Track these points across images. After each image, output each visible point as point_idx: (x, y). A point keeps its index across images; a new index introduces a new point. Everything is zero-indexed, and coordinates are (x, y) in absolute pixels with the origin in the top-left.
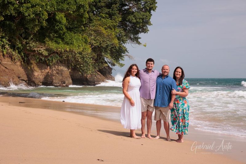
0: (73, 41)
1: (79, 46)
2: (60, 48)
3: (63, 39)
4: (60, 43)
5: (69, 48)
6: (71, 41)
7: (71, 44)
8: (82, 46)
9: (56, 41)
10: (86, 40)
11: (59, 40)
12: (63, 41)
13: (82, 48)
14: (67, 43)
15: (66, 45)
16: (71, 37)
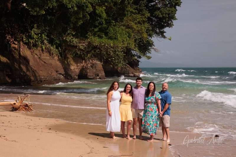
0: (117, 36)
1: (123, 41)
2: (103, 43)
3: (106, 34)
4: (103, 38)
5: (113, 43)
6: (115, 36)
7: (115, 38)
8: (127, 41)
9: (98, 36)
10: (129, 34)
11: (102, 34)
12: (106, 36)
14: (111, 38)
15: (109, 40)
16: (115, 31)
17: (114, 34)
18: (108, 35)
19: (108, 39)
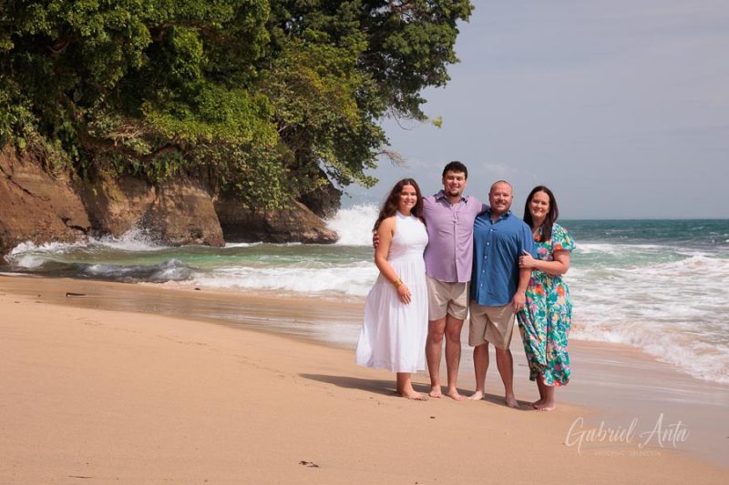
0: (225, 113)
1: (243, 127)
2: (184, 132)
3: (194, 107)
4: (185, 117)
5: (213, 133)
6: (220, 112)
7: (220, 120)
8: (252, 128)
9: (173, 112)
10: (263, 109)
11: (184, 109)
12: (194, 114)
13: (251, 133)
14: (208, 119)
15: (203, 125)
16: (219, 100)
17: (216, 108)
18: (199, 109)
19: (201, 121)
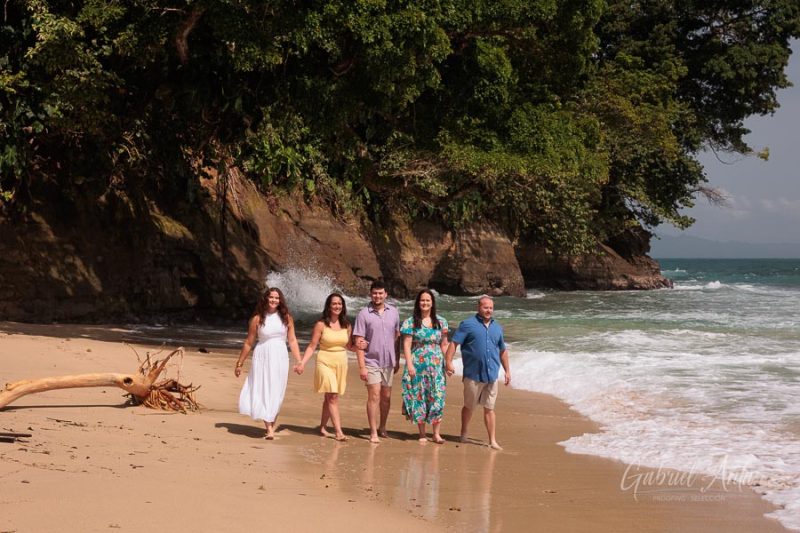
0: (544, 141)
1: (566, 158)
2: (491, 166)
3: (504, 134)
4: (491, 148)
5: (528, 167)
6: (537, 140)
7: (536, 149)
8: (580, 161)
9: (477, 142)
10: (590, 133)
11: (489, 137)
12: (504, 143)
13: (576, 165)
14: (520, 149)
15: (515, 157)
16: (536, 124)
17: (532, 135)
18: (509, 136)
19: (512, 153)
